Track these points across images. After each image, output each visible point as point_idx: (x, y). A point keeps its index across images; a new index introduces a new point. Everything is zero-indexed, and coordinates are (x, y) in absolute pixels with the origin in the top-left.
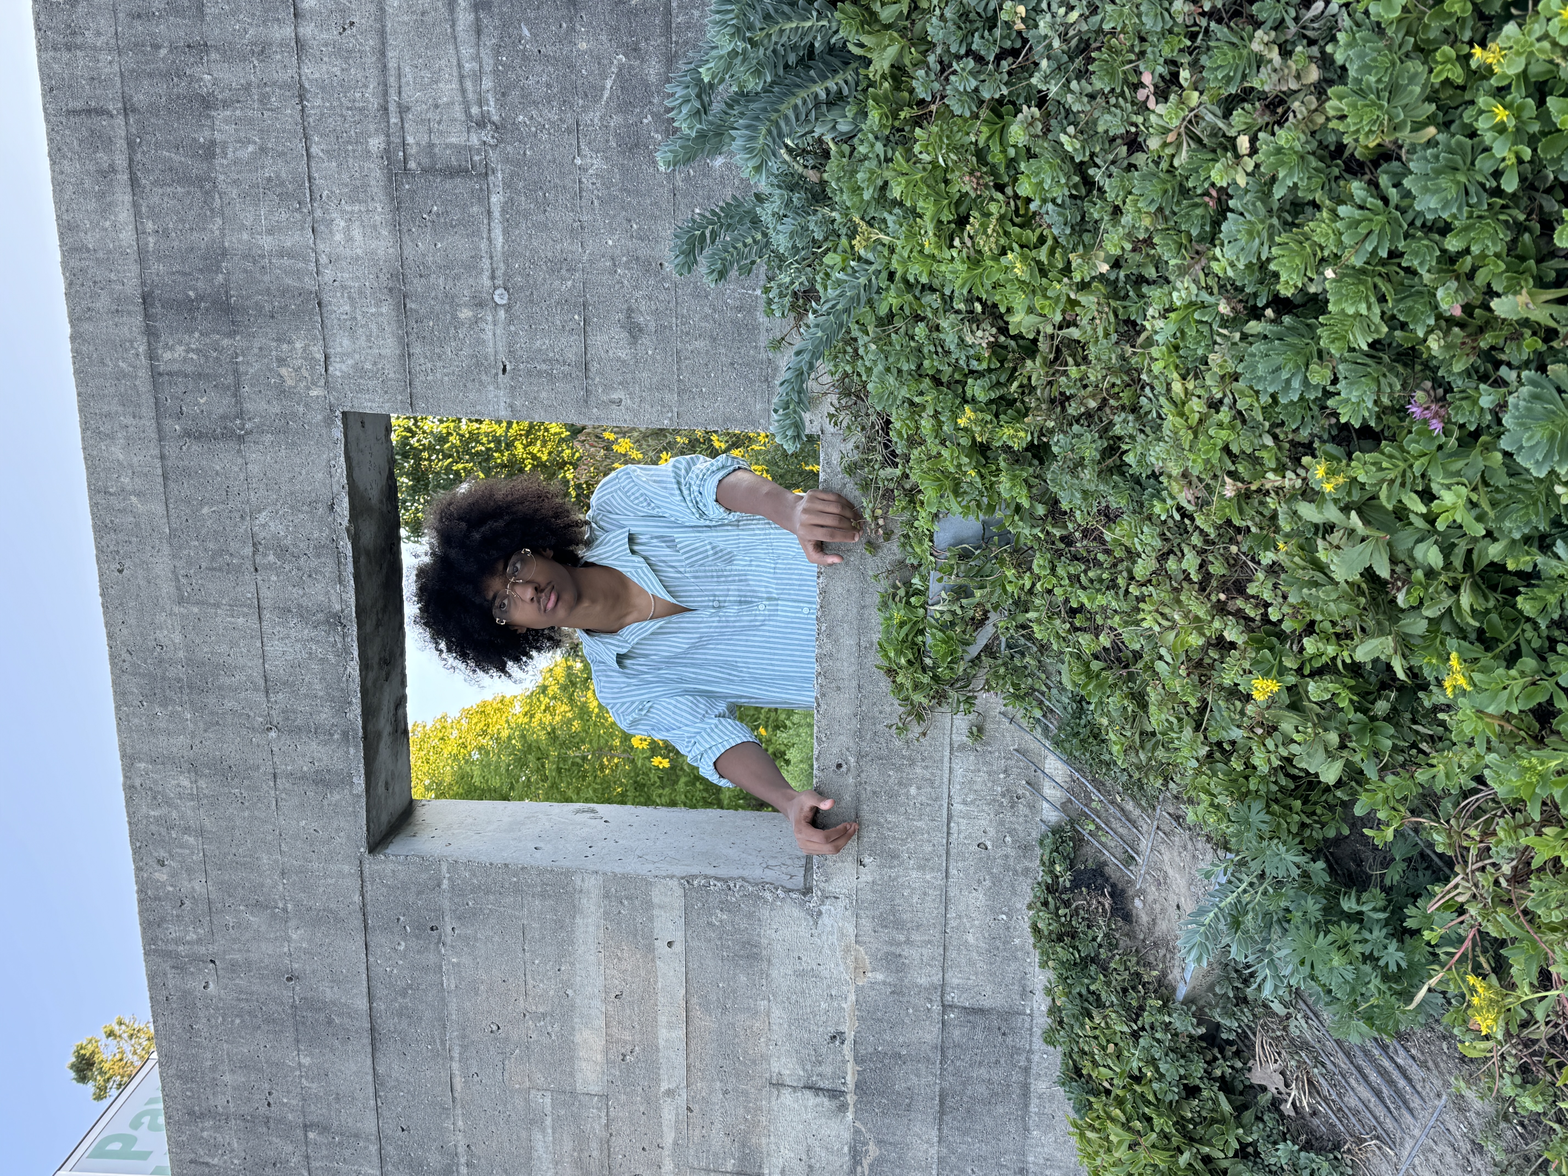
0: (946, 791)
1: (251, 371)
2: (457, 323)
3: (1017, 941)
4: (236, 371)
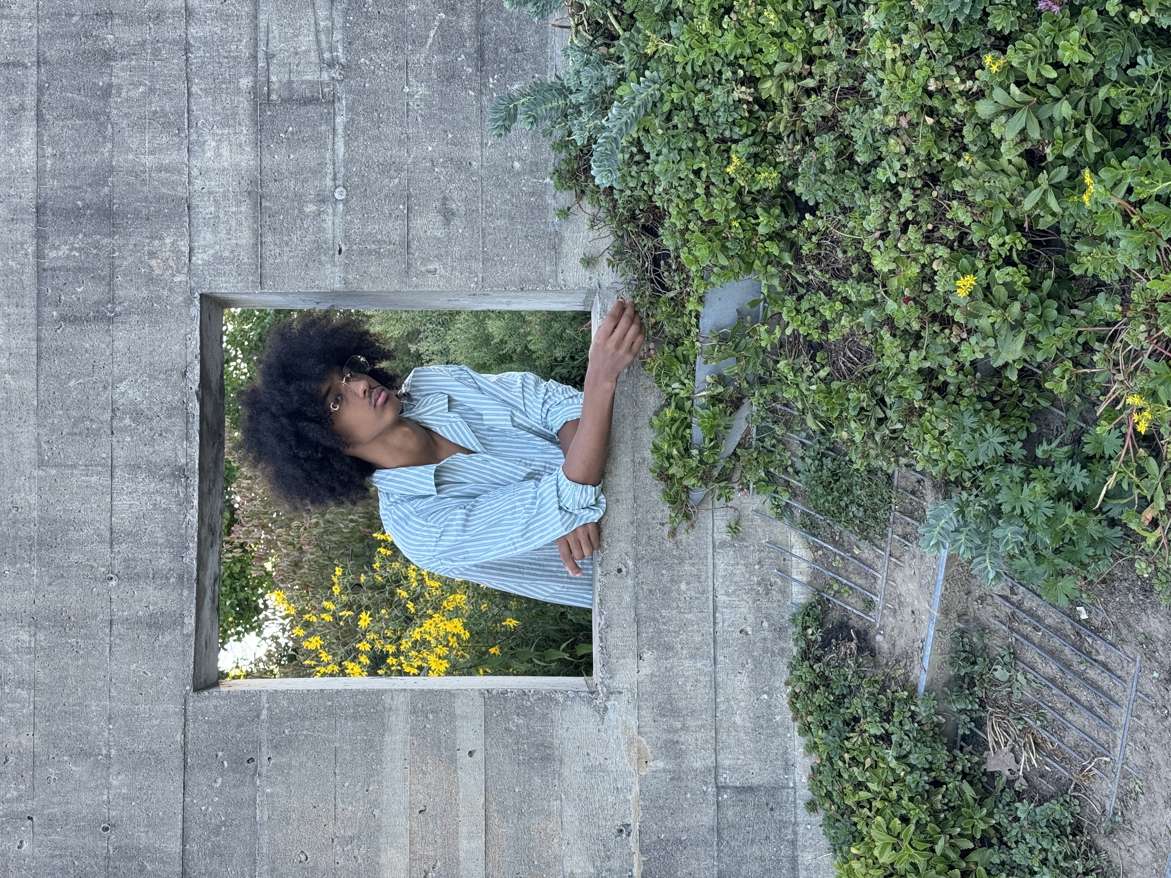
0: (711, 584)
1: (125, 263)
2: (302, 216)
3: (778, 718)
4: (112, 264)
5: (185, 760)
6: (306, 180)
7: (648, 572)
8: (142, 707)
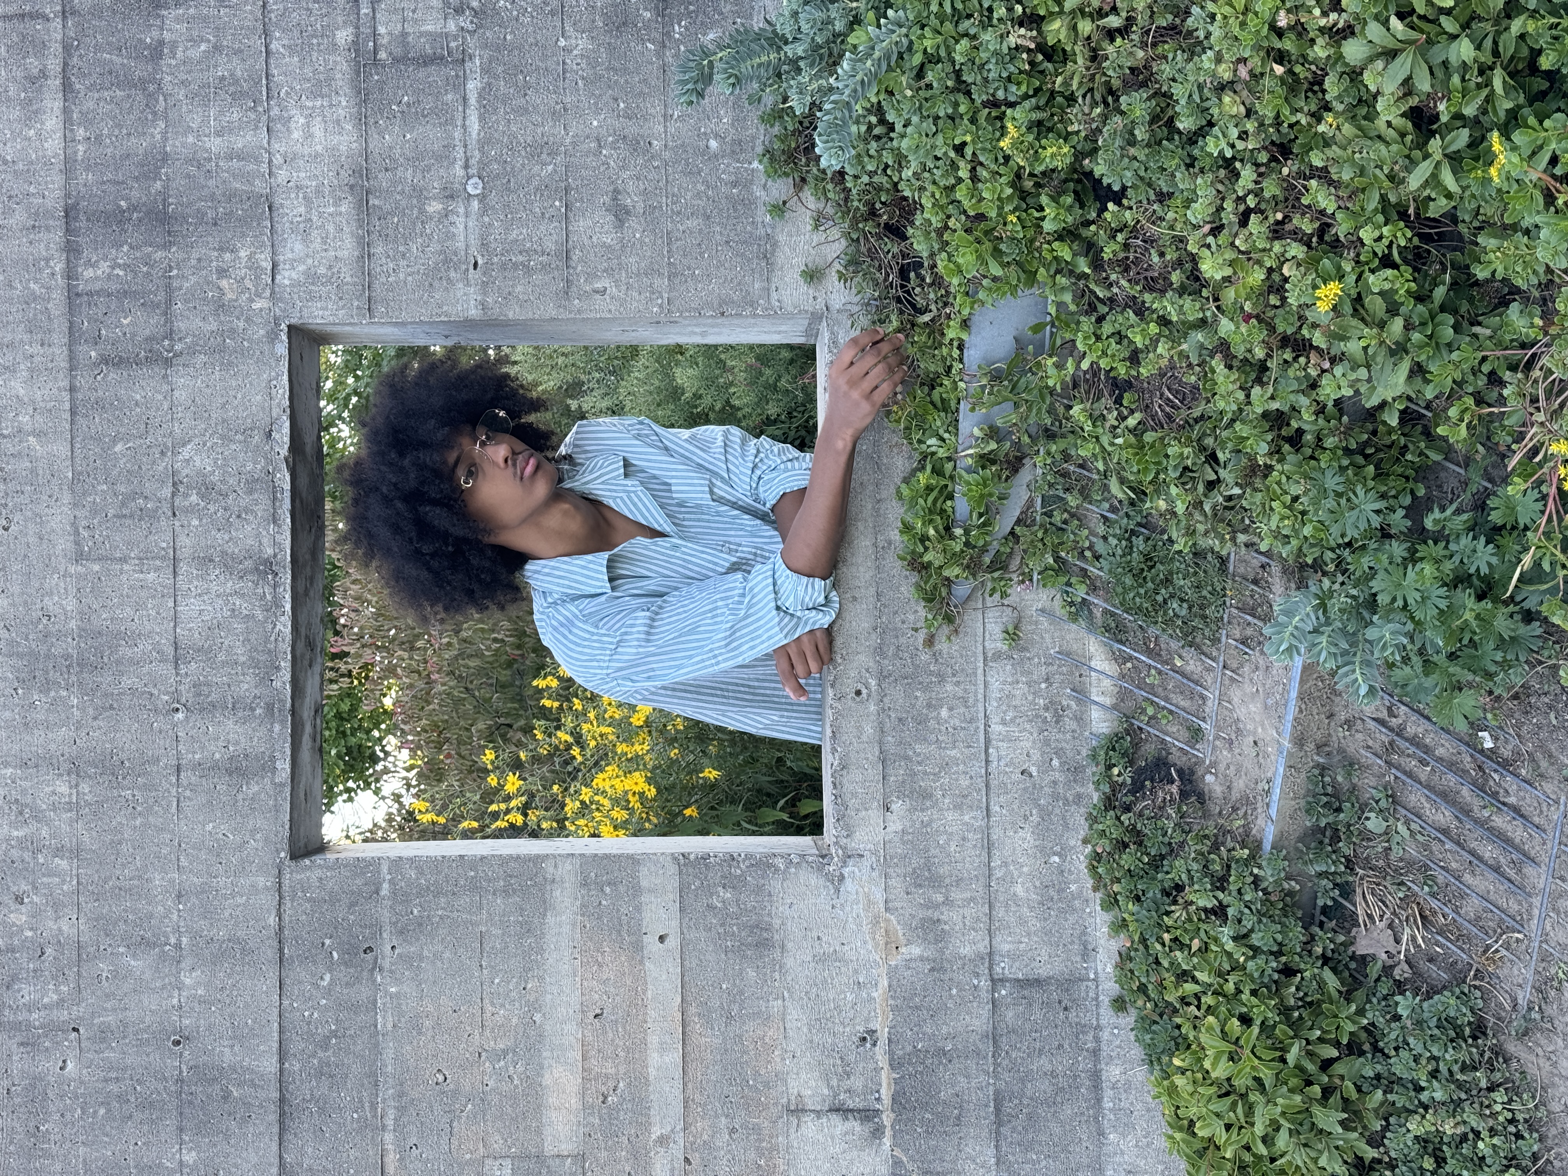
0: (982, 709)
1: (186, 285)
2: (424, 217)
3: (1073, 887)
4: (168, 286)
5: (281, 950)
6: (428, 169)
7: (897, 695)
8: (222, 880)
